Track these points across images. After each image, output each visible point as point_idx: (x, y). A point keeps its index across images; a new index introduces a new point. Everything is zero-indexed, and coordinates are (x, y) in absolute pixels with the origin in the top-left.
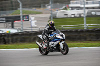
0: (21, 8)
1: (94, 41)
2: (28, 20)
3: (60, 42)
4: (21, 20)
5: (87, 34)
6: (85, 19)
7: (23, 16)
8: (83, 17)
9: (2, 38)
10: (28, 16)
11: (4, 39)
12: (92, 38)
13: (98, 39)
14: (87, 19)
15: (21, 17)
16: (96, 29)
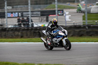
0: (56, 3)
2: (63, 15)
3: (63, 39)
4: (57, 14)
7: (58, 11)
9: (37, 31)
10: (63, 11)
11: (39, 33)
15: (56, 12)
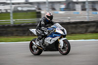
1: (21, 36)
5: (14, 29)
6: (11, 15)
8: (9, 13)
12: (18, 33)
13: (24, 34)
14: (13, 15)
16: (23, 25)
